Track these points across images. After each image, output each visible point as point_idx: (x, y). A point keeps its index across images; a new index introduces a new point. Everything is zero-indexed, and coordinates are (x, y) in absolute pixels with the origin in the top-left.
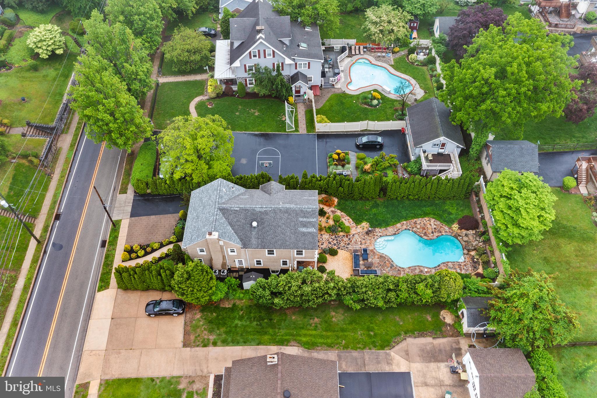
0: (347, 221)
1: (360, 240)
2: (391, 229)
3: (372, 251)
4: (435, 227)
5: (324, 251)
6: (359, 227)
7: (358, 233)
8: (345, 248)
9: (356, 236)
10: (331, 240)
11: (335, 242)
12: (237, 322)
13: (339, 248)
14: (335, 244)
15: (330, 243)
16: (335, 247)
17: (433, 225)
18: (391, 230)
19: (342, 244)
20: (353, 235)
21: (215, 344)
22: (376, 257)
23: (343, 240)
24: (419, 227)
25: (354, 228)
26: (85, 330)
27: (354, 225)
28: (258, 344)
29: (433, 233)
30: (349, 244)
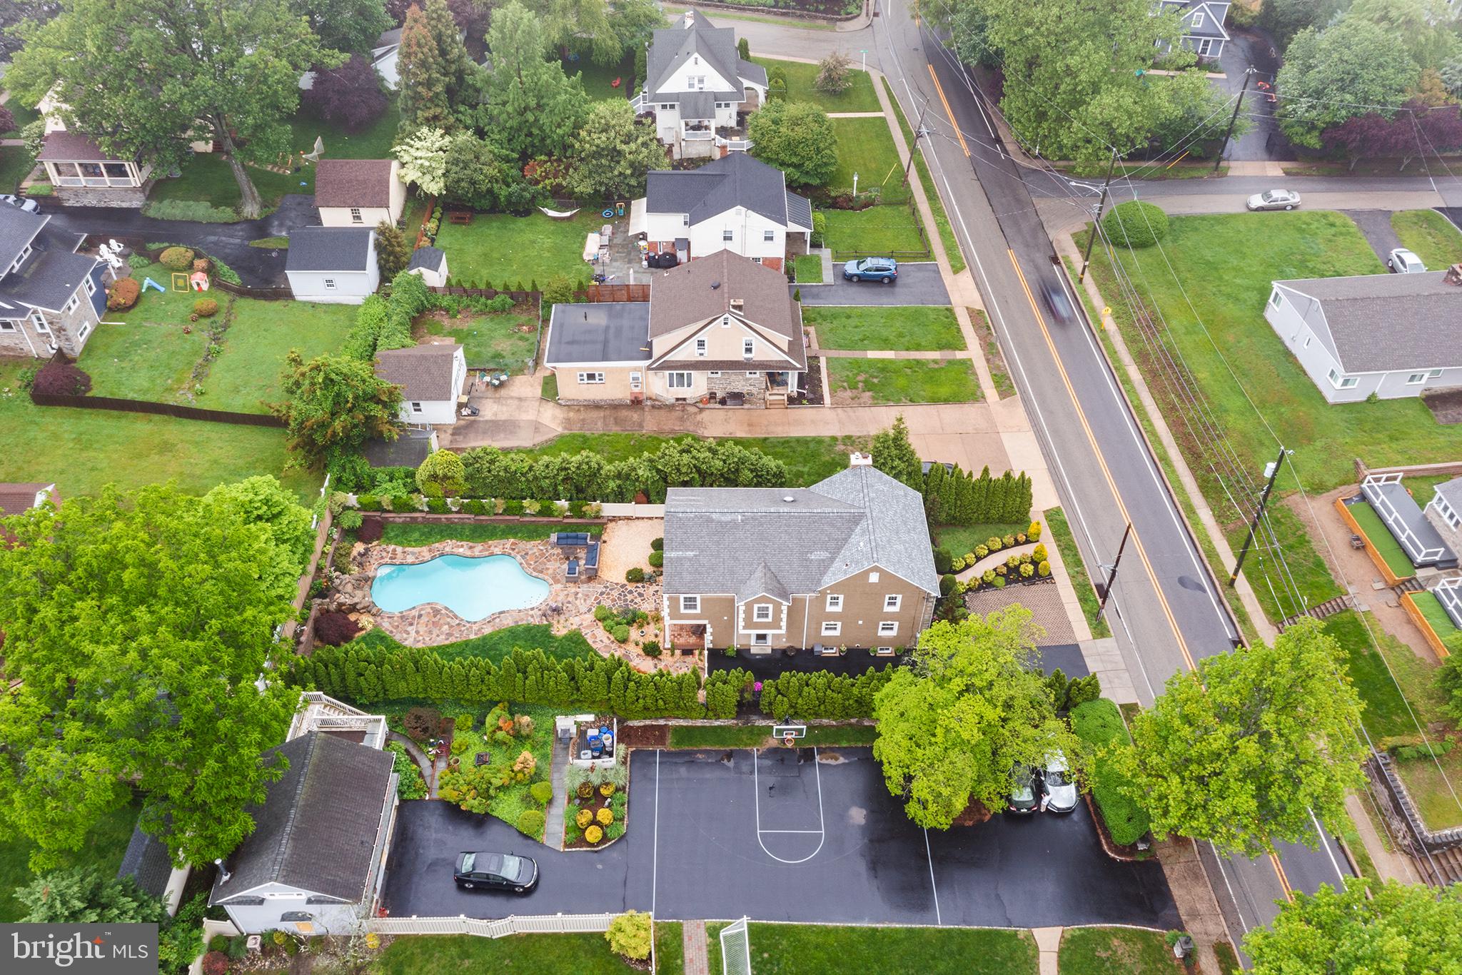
0: (600, 640)
1: (578, 602)
2: (505, 622)
3: (557, 581)
4: (409, 629)
5: (651, 580)
6: (574, 627)
7: (579, 613)
8: (610, 587)
9: (583, 609)
10: (638, 600)
11: (629, 597)
12: (806, 469)
13: (623, 586)
14: (631, 592)
15: (640, 595)
16: (630, 587)
17: (413, 634)
18: (508, 622)
19: (615, 593)
20: (589, 610)
21: (834, 439)
22: (550, 571)
23: (614, 600)
24: (446, 627)
25: (585, 624)
26: (1047, 455)
27: (584, 632)
28: (765, 439)
29: (420, 616)
30: (602, 594)
